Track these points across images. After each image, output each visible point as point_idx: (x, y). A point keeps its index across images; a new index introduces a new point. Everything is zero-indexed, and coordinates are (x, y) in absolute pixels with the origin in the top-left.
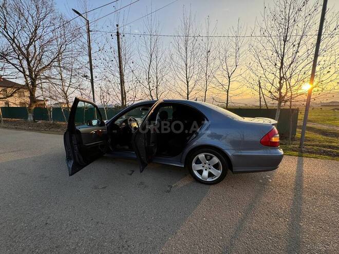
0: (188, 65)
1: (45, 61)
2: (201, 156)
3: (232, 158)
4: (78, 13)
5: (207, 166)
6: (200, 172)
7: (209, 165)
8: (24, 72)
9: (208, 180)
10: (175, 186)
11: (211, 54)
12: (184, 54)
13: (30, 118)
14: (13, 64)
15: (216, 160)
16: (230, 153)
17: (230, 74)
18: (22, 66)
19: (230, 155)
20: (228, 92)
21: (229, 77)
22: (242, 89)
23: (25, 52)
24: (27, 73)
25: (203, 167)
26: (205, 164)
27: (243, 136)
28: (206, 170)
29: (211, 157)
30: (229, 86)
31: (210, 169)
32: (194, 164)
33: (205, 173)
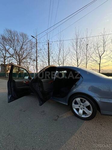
0: (78, 53)
1: (24, 56)
2: (78, 99)
3: (99, 103)
4: (33, 37)
5: (81, 106)
6: (78, 110)
7: (83, 106)
8: (17, 61)
9: (82, 116)
10: (61, 117)
11: (89, 46)
12: (75, 48)
13: (17, 77)
14: (15, 58)
15: (87, 103)
16: (98, 100)
17: (101, 55)
18: (17, 58)
19: (98, 101)
20: (100, 64)
21: (100, 57)
22: (108, 63)
23: (18, 53)
24: (18, 61)
25: (79, 107)
26: (81, 105)
27: (110, 88)
28: (81, 109)
29: (85, 101)
30: (100, 62)
31: (84, 109)
32: (73, 104)
33: (81, 111)
